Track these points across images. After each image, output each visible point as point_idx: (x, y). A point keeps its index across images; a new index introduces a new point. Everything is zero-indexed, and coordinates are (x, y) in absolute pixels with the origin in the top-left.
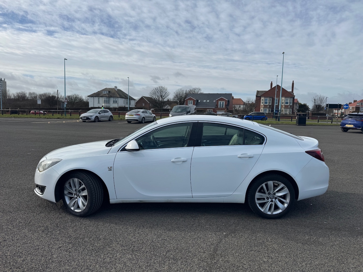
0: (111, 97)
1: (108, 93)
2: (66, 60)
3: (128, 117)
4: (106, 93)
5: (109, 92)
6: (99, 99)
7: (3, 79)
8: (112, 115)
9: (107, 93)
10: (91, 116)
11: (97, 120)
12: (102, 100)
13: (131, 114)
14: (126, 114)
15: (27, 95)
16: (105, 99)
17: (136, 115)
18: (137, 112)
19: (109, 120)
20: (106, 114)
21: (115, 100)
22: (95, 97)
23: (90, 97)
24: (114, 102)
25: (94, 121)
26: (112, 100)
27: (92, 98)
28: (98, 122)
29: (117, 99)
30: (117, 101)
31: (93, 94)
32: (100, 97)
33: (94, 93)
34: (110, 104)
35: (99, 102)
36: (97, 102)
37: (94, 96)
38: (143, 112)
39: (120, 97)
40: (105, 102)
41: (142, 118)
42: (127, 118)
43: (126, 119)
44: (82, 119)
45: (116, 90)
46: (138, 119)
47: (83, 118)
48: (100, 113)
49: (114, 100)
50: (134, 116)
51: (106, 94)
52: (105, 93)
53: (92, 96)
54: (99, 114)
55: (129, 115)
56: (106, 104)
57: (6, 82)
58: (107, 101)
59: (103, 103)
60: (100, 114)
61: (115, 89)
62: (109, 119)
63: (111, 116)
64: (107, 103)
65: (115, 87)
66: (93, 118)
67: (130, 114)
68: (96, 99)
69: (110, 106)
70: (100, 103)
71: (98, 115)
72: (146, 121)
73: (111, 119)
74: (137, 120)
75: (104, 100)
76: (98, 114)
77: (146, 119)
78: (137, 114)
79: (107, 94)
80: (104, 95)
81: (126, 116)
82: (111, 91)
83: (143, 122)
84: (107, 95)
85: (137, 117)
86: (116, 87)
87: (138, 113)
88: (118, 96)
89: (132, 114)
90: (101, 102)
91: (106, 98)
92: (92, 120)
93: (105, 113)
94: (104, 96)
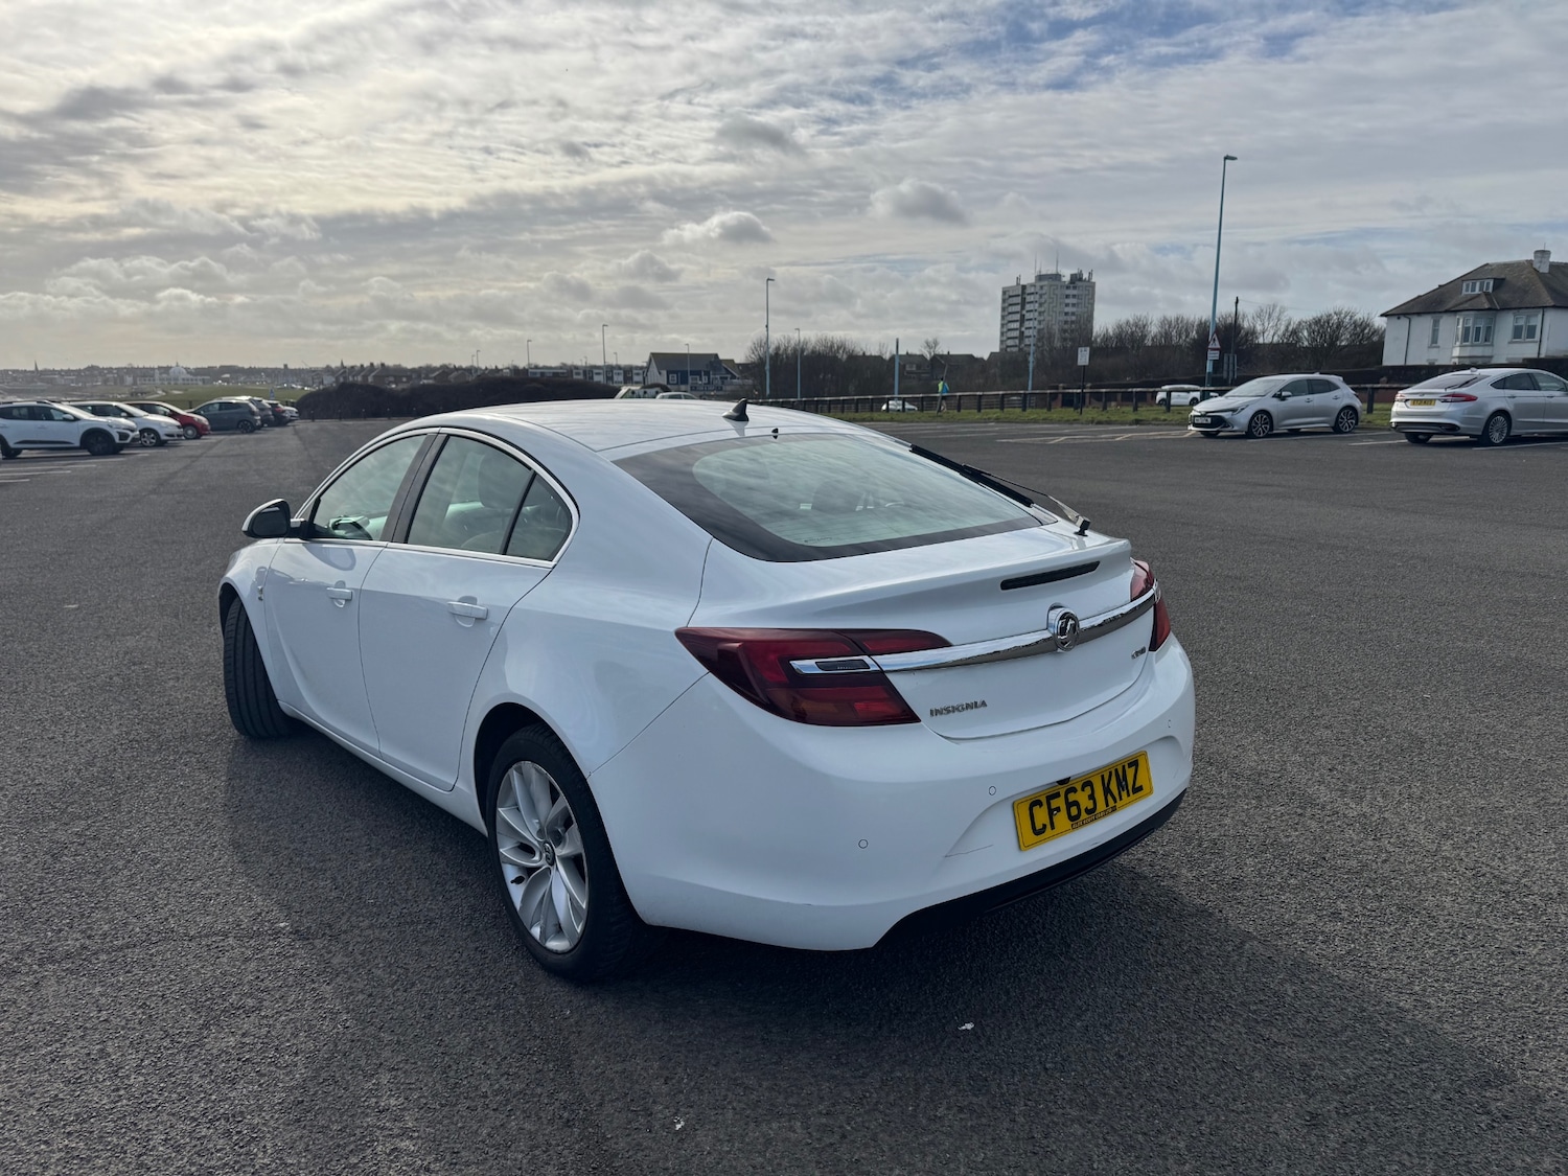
0: (1503, 309)
1: (1490, 290)
2: (1233, 159)
3: (1406, 409)
4: (1477, 291)
5: (1499, 283)
6: (1436, 323)
7: (1085, 276)
8: (1357, 404)
9: (1488, 288)
10: (1233, 410)
11: (1262, 424)
12: (1452, 327)
13: (1423, 394)
14: (1398, 397)
15: (1154, 330)
16: (1470, 324)
17: (1450, 398)
18: (1461, 386)
19: (1337, 429)
20: (1318, 399)
21: (1528, 320)
22: (1419, 314)
23: (1395, 319)
24: (1517, 332)
25: (1249, 434)
26: (1507, 323)
27: (1404, 322)
28: (1267, 436)
29: (1540, 316)
30: (1535, 327)
31: (1408, 302)
32: (1446, 311)
33: (1416, 296)
34: (1492, 345)
35: (1434, 340)
36: (1427, 340)
37: (1414, 314)
38: (1501, 384)
39: (1554, 307)
40: (1465, 338)
41: (1484, 416)
42: (1399, 414)
43: (1393, 420)
44: (1195, 425)
45: (1545, 269)
46: (1457, 423)
47: (1200, 421)
48: (1284, 394)
49: (1521, 322)
50: (1439, 407)
51: (1478, 295)
52: (1473, 290)
53: (1405, 315)
54: (1276, 401)
55: (1409, 403)
56: (1472, 346)
57: (1093, 285)
58: (1478, 329)
59: (1458, 344)
60: (1283, 399)
61: (1536, 266)
62: (1333, 424)
63: (1350, 408)
64: (1477, 339)
65: (1536, 252)
66: (1243, 419)
67: (1417, 397)
68: (1423, 324)
69: (1491, 357)
70: (1440, 343)
71: (1271, 405)
72: (1514, 432)
73: (1346, 423)
74: (1451, 429)
75: (1460, 326)
76: (1275, 399)
77: (1516, 419)
78: (1454, 395)
79: (1487, 294)
80: (1466, 301)
81: (1397, 407)
82: (1508, 278)
83: (1496, 437)
84: (1484, 299)
85: (1450, 409)
86: (1543, 252)
87: (1463, 390)
88: (1549, 298)
89: (1426, 397)
90: (1449, 341)
91: (1476, 318)
92: (1236, 428)
93: (1310, 396)
94: (1466, 306)
